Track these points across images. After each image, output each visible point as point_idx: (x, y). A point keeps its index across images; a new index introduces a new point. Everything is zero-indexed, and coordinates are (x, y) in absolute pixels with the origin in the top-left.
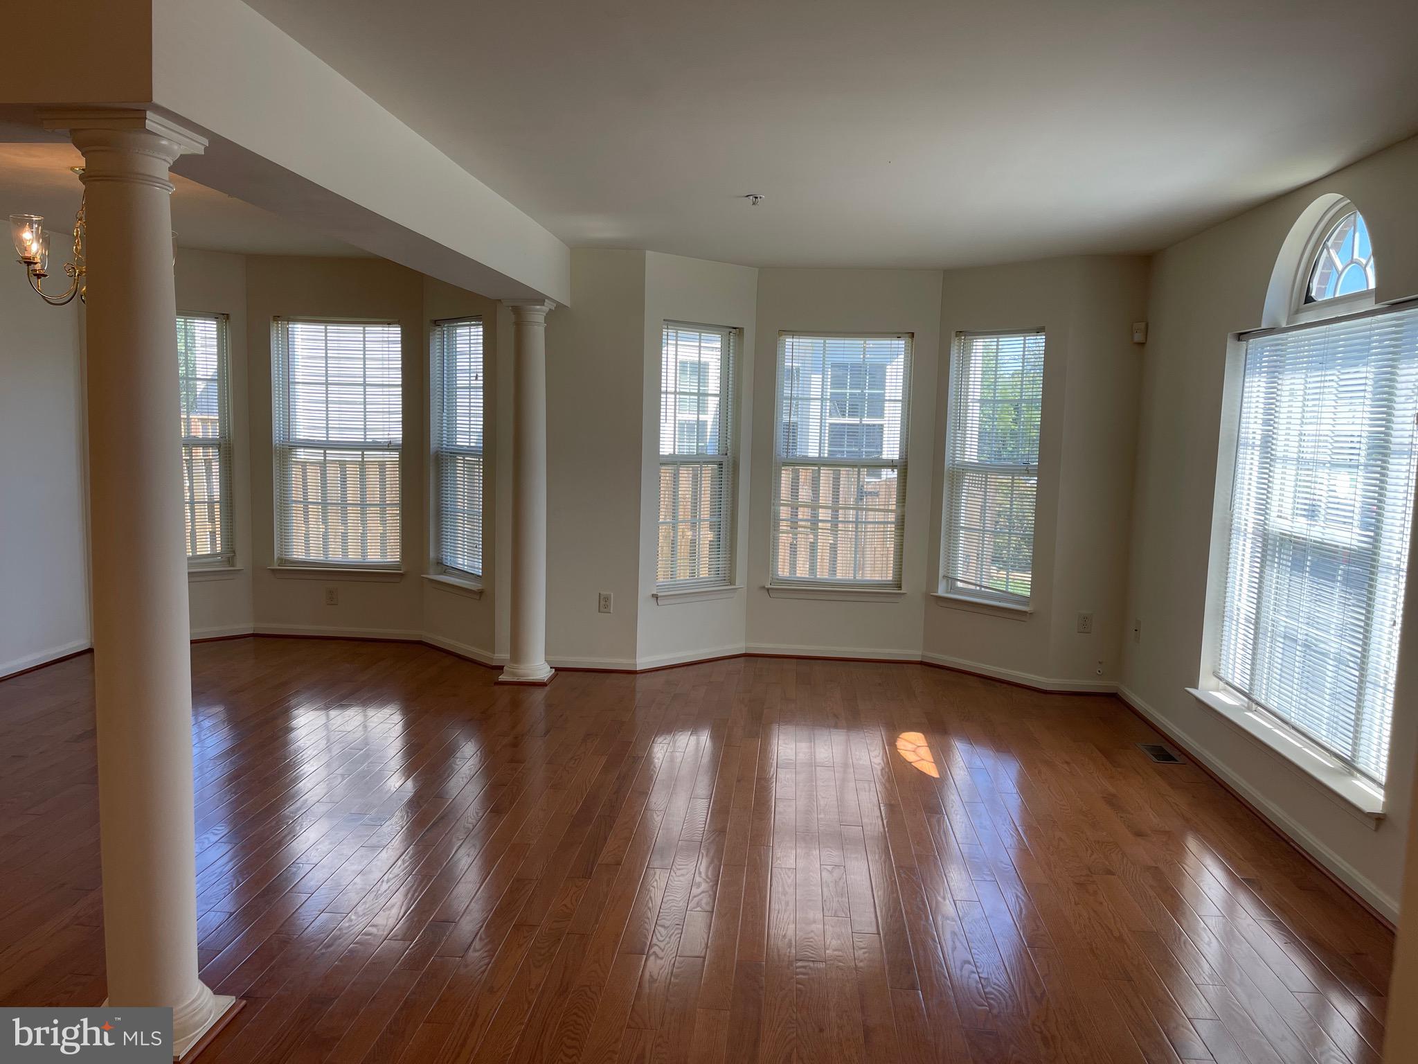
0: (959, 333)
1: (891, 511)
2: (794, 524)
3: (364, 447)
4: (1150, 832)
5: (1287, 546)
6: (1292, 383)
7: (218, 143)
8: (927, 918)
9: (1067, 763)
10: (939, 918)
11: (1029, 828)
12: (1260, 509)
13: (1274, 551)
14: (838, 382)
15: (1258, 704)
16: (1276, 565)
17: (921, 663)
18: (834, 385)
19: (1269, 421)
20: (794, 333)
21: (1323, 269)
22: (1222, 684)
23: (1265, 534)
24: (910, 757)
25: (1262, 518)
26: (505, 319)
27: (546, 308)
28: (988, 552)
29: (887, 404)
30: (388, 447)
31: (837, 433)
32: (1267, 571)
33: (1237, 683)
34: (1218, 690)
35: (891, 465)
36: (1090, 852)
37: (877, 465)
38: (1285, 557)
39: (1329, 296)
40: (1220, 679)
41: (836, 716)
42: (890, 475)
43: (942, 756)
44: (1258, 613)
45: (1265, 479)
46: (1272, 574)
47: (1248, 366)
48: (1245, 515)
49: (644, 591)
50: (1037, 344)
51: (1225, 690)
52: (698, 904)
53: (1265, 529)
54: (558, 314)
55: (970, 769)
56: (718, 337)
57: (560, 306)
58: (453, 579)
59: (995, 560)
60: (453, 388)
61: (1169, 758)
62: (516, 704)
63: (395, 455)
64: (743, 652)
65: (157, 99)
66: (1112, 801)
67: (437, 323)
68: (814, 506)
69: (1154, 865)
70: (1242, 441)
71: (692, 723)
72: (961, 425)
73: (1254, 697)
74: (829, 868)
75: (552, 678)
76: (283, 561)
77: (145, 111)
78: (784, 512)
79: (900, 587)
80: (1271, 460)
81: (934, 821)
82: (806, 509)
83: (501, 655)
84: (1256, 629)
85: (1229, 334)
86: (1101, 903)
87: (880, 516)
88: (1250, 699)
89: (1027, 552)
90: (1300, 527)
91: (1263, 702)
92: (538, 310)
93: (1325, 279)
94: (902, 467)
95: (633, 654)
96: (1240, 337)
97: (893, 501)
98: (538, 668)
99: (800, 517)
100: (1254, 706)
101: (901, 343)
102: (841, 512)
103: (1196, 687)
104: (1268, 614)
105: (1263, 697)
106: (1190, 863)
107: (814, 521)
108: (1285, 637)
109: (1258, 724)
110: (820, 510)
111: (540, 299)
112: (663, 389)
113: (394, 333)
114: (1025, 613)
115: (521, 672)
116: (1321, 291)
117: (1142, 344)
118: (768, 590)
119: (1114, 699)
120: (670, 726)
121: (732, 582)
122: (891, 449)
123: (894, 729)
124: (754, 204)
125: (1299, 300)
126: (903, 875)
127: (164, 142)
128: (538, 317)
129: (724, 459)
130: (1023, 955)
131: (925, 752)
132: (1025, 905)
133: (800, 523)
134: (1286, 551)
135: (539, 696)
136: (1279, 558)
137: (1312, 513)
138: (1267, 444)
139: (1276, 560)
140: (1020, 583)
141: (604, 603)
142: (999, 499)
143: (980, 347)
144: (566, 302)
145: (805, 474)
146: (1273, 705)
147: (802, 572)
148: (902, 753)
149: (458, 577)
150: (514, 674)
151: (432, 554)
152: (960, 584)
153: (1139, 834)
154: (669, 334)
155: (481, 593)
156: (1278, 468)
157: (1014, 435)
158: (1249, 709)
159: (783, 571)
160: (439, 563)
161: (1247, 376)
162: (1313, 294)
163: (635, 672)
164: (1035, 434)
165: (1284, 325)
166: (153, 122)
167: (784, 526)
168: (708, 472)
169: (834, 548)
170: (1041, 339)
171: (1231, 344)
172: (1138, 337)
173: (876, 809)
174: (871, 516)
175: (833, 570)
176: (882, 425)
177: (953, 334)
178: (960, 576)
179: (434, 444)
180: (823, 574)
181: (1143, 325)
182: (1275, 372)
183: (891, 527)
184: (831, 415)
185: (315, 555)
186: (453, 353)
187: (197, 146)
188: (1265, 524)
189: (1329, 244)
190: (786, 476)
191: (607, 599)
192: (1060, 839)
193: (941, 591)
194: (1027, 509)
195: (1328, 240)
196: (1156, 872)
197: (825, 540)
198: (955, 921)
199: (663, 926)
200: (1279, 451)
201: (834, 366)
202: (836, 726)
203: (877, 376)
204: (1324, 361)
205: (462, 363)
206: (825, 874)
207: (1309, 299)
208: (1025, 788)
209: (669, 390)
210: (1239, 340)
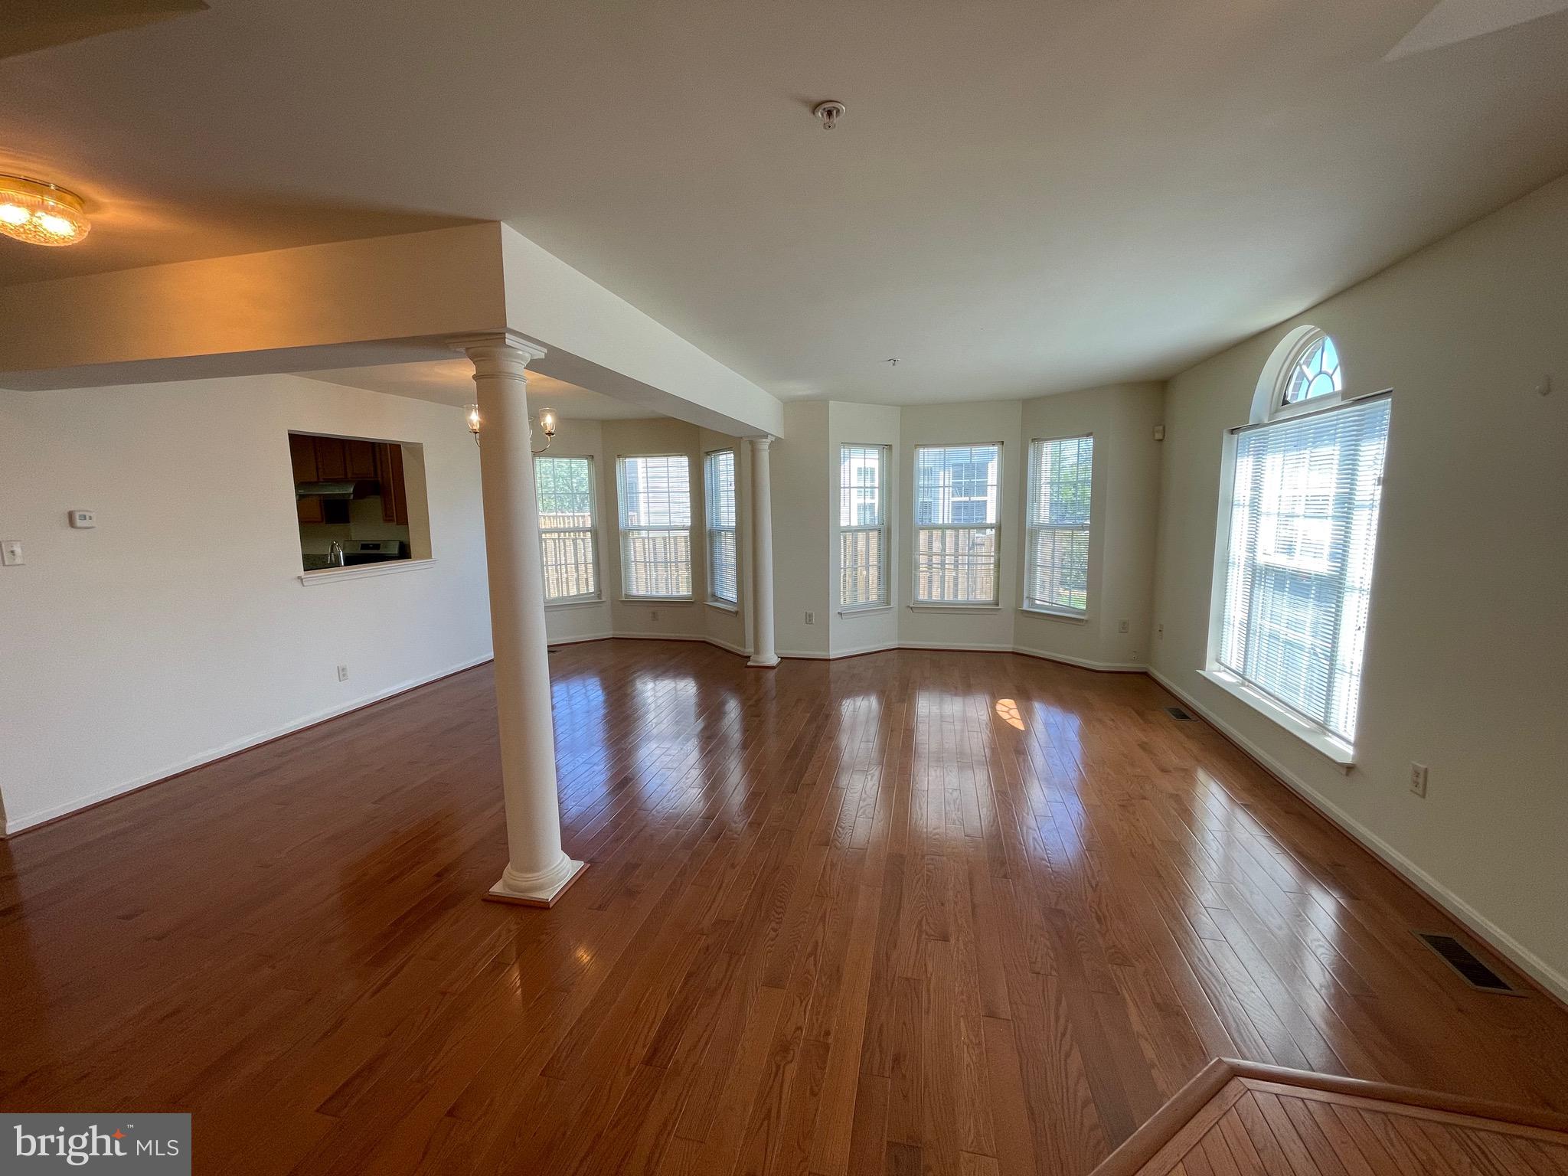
0: (1033, 440)
1: (992, 556)
2: (930, 565)
3: (669, 529)
4: (1172, 769)
5: (1270, 574)
6: (1273, 461)
7: (552, 350)
8: (1016, 828)
9: (1113, 720)
10: (1025, 828)
11: (1086, 765)
12: (1251, 549)
13: (1261, 577)
14: (957, 475)
15: (1250, 682)
16: (1262, 587)
17: (1013, 653)
18: (954, 477)
19: (1257, 487)
20: (925, 446)
21: (1296, 380)
22: (1222, 668)
23: (1254, 566)
24: (1005, 716)
25: (1252, 555)
26: (746, 448)
27: (770, 439)
28: (1057, 579)
29: (989, 488)
30: (684, 528)
31: (957, 507)
32: (1256, 592)
33: (1233, 667)
34: (1219, 671)
35: (991, 527)
36: (1130, 783)
37: (983, 527)
38: (1269, 581)
39: (1301, 398)
40: (1222, 664)
41: (956, 688)
42: (990, 532)
43: (1027, 714)
44: (1249, 620)
45: (1254, 524)
46: (1259, 593)
47: (1239, 451)
48: (1238, 550)
49: (833, 612)
50: (1088, 443)
51: (1225, 671)
52: (864, 813)
53: (1254, 562)
54: (777, 444)
55: (1046, 725)
56: (876, 452)
57: (777, 439)
58: (719, 604)
59: (1062, 583)
60: (718, 492)
61: (1184, 717)
62: (758, 679)
63: (687, 533)
64: (897, 647)
65: (509, 325)
66: (1143, 746)
67: (708, 453)
68: (943, 555)
69: (1176, 793)
70: (1235, 503)
71: (864, 691)
72: (1036, 499)
73: (1247, 677)
74: (951, 791)
75: (780, 663)
76: (627, 596)
77: (505, 334)
78: (923, 559)
79: (998, 605)
80: (1258, 515)
81: (1021, 760)
82: (938, 557)
83: (749, 650)
84: (1248, 630)
85: (1225, 431)
86: (1138, 820)
87: (984, 560)
88: (1244, 678)
89: (1084, 578)
90: (1281, 561)
91: (1253, 680)
92: (765, 442)
93: (1297, 387)
94: (998, 528)
95: (827, 648)
96: (1232, 431)
97: (993, 549)
98: (771, 658)
99: (934, 562)
100: (1247, 683)
101: (995, 448)
102: (960, 557)
103: (1203, 669)
104: (1257, 620)
105: (1253, 677)
106: (1200, 790)
107: (943, 564)
108: (1270, 636)
109: (1250, 696)
110: (947, 557)
111: (766, 435)
112: (842, 486)
113: (684, 461)
114: (1081, 620)
115: (760, 660)
116: (1295, 396)
117: (1161, 440)
118: (911, 608)
119: (1145, 674)
120: (850, 693)
121: (888, 603)
122: (991, 517)
123: (995, 697)
124: (894, 365)
125: (1278, 403)
126: (1000, 797)
127: (520, 352)
128: (764, 446)
129: (881, 527)
130: (1084, 856)
131: (1015, 713)
132: (1085, 821)
133: (934, 566)
134: (1269, 578)
135: (772, 674)
136: (1265, 582)
137: (1289, 550)
138: (1255, 506)
139: (1263, 583)
140: (1077, 599)
141: (809, 618)
142: (1064, 544)
143: (1048, 448)
144: (781, 435)
145: (936, 534)
146: (1261, 682)
147: (936, 596)
148: (1000, 713)
149: (724, 603)
150: (757, 662)
151: (709, 590)
152: (1037, 602)
153: (1164, 771)
154: (844, 451)
155: (737, 613)
156: (1263, 519)
157: (1073, 503)
158: (1243, 685)
159: (923, 596)
160: (714, 595)
161: (1238, 458)
162: (1288, 399)
163: (830, 660)
164: (1088, 502)
165: (1266, 422)
166: (510, 339)
167: (923, 568)
168: (874, 535)
169: (956, 578)
170: (1091, 440)
171: (1226, 436)
172: (1158, 436)
173: (982, 750)
174: (980, 560)
175: (956, 595)
176: (985, 502)
177: (1030, 440)
178: (1037, 597)
179: (708, 526)
180: (949, 597)
181: (1161, 428)
182: (1259, 454)
183: (992, 566)
184: (953, 497)
185: (642, 592)
186: (717, 471)
187: (540, 353)
188: (1254, 559)
189: (1302, 362)
190: (923, 536)
191: (811, 616)
192: (1108, 774)
193: (1025, 607)
194: (1082, 550)
195: (1300, 359)
196: (1177, 798)
197: (949, 575)
198: (1035, 830)
199: (841, 827)
200: (1264, 508)
201: (953, 465)
202: (956, 695)
203: (983, 471)
204: (1299, 444)
205: (723, 477)
206: (947, 795)
207: (1285, 402)
208: (1084, 737)
209: (846, 486)
210: (1232, 434)
